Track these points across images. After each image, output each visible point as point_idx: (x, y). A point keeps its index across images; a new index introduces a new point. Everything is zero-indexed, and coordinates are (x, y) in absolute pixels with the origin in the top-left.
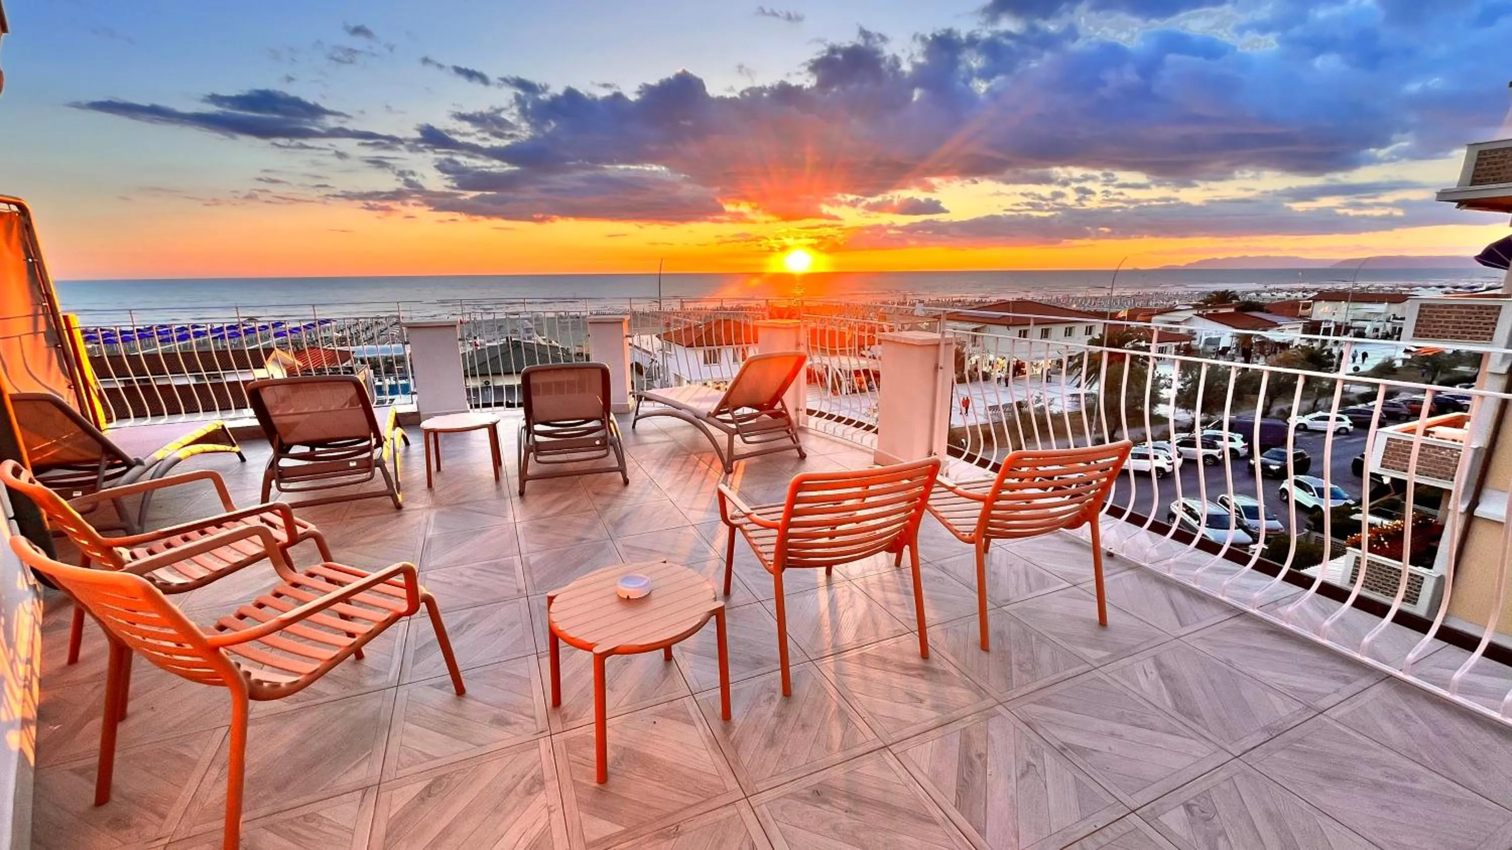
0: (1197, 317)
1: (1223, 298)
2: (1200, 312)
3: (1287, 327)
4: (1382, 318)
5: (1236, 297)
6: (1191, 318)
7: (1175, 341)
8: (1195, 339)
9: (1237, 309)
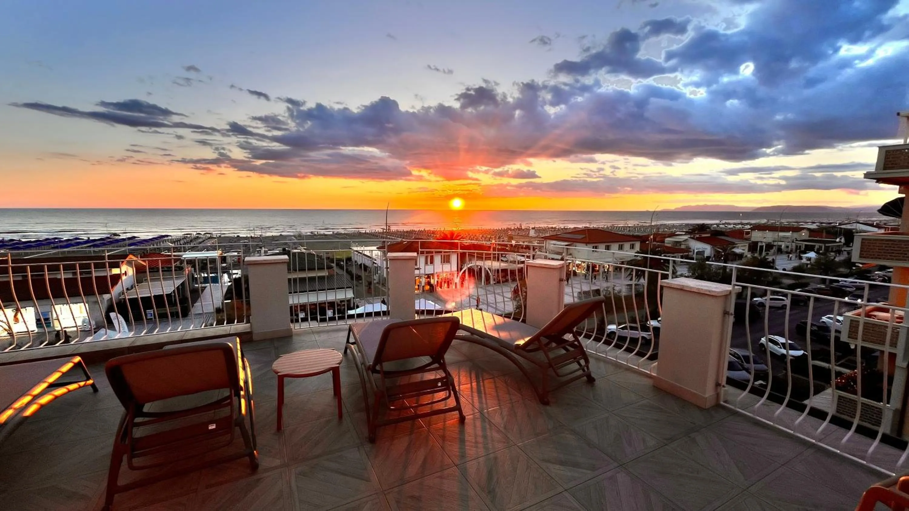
0: (691, 239)
1: (702, 228)
2: (692, 236)
3: (740, 245)
4: (790, 240)
5: (709, 228)
6: (687, 239)
7: (681, 253)
8: (691, 252)
9: (711, 235)
